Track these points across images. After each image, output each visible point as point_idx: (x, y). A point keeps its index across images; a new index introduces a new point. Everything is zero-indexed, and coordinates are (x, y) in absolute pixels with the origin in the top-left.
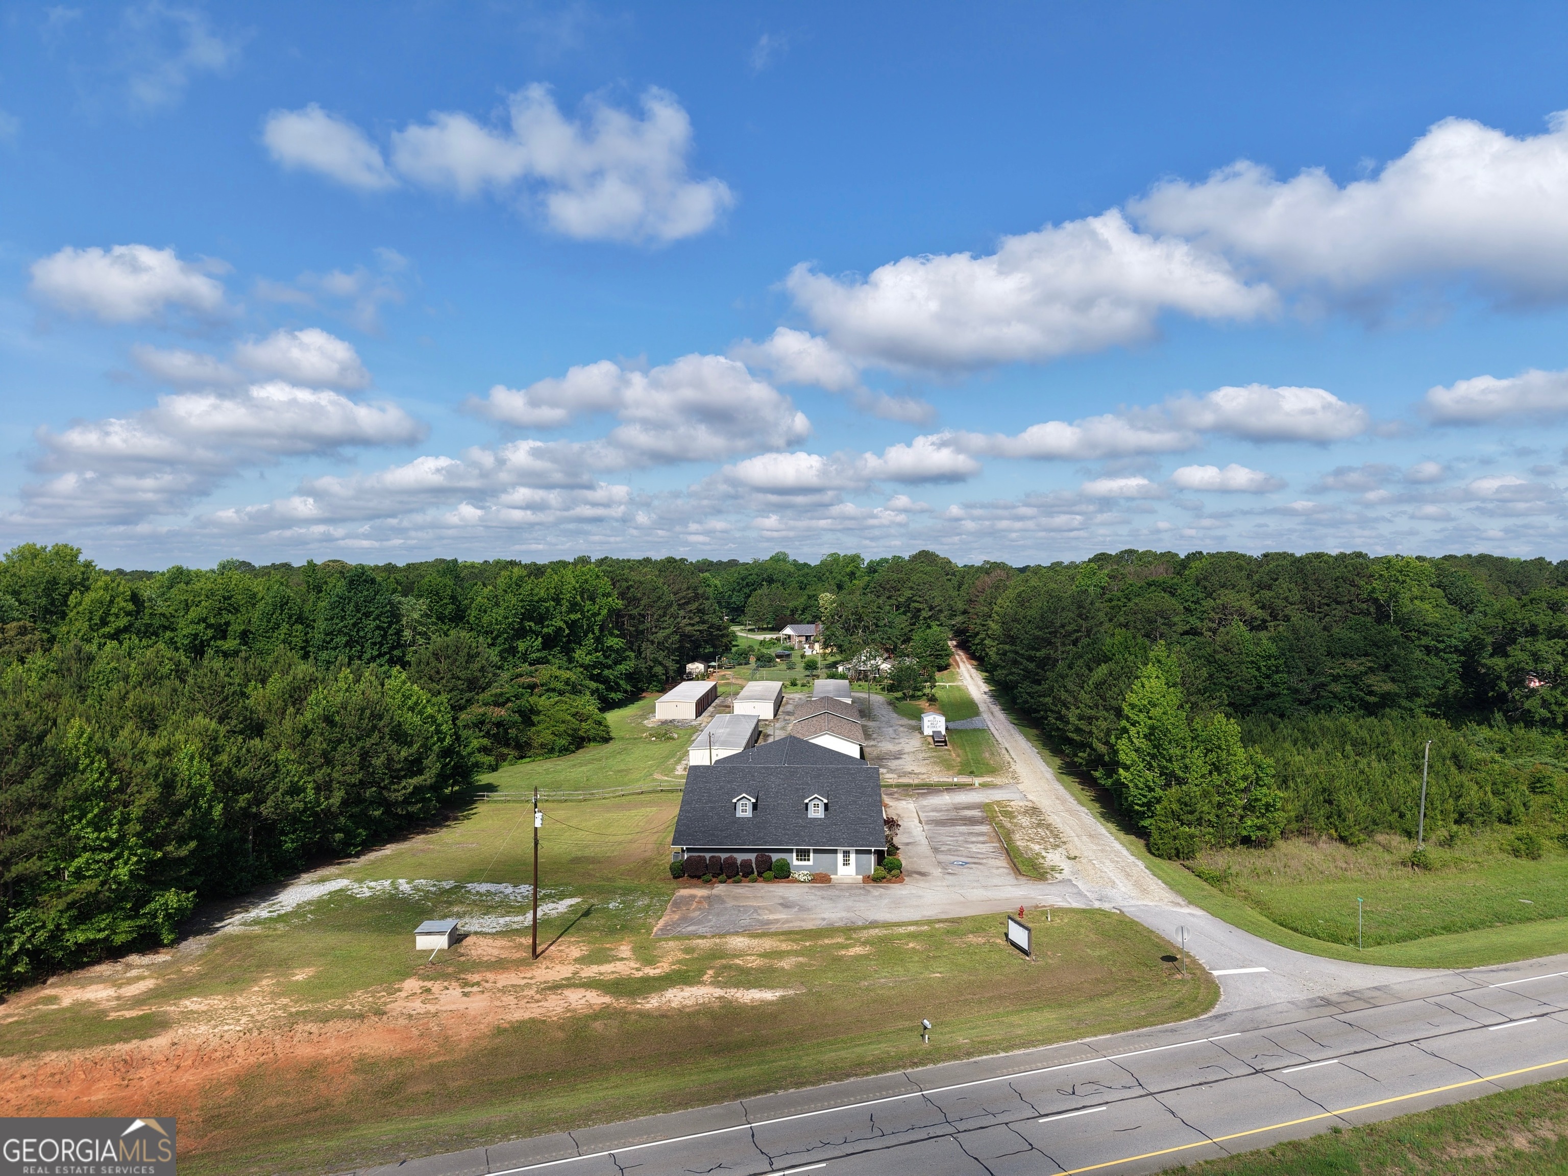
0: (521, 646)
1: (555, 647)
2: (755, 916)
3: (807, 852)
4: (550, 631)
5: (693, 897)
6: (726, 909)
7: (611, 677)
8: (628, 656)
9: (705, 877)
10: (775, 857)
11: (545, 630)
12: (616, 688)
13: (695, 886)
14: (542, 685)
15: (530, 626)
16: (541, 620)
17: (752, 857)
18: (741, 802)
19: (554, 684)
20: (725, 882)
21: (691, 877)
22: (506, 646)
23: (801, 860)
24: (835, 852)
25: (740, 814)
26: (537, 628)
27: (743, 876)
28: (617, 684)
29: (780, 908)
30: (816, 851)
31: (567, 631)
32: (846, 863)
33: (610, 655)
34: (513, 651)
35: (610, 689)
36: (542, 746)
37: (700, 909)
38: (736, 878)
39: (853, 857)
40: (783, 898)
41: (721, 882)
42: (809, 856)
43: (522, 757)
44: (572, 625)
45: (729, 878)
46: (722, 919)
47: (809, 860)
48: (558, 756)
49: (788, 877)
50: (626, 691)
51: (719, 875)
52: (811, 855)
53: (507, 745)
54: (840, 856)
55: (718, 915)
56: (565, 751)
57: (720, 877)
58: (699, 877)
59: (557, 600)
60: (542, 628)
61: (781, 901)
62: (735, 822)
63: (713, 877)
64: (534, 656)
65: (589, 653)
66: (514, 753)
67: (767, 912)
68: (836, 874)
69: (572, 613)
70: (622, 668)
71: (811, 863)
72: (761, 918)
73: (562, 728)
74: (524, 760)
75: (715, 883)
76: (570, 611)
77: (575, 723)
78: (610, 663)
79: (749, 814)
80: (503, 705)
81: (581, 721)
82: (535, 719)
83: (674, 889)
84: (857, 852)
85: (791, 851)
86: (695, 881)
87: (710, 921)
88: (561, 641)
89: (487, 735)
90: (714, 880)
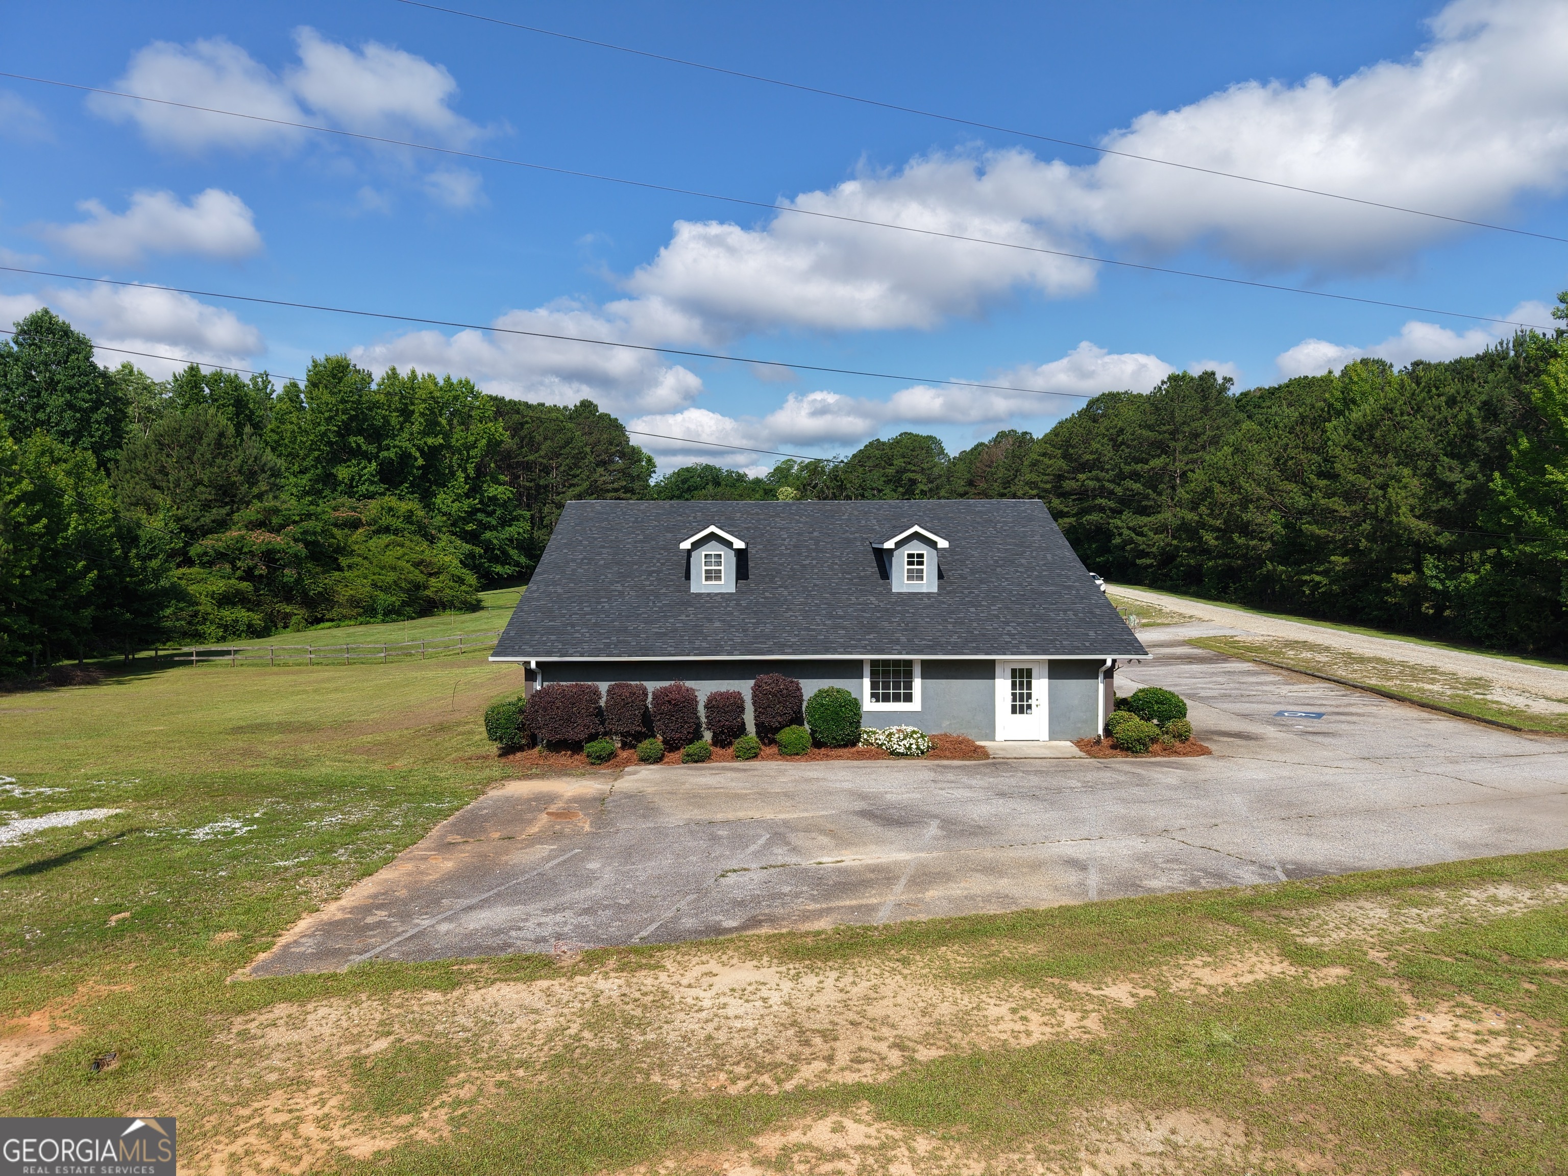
0: (343, 473)
1: (402, 483)
2: (780, 855)
3: (902, 671)
4: (392, 455)
5: (543, 801)
6: (660, 832)
7: (495, 541)
8: (521, 515)
9: (594, 747)
10: (810, 688)
11: (385, 454)
12: (505, 559)
13: (562, 772)
14: (369, 524)
15: (359, 446)
16: (377, 435)
17: (745, 688)
18: (703, 552)
19: (386, 520)
20: (658, 760)
21: (556, 746)
22: (319, 471)
23: (886, 698)
24: (986, 670)
25: (699, 584)
26: (372, 449)
27: (716, 742)
28: (504, 552)
29: (869, 826)
30: (932, 670)
31: (420, 462)
32: (1021, 706)
33: (494, 511)
34: (329, 480)
35: (496, 560)
36: (354, 602)
37: (557, 836)
38: (692, 748)
39: (1040, 687)
40: (863, 797)
41: (646, 760)
42: (909, 686)
43: (318, 621)
44: (432, 454)
45: (671, 746)
46: (645, 870)
47: (908, 698)
48: (383, 621)
49: (854, 744)
50: (518, 564)
51: (639, 737)
52: (917, 683)
53: (289, 600)
54: (1003, 687)
55: (628, 854)
56: (392, 614)
57: (645, 745)
58: (576, 747)
59: (406, 414)
60: (380, 449)
61: (860, 805)
62: (688, 604)
63: (625, 746)
64: (363, 489)
65: (458, 498)
66: (299, 613)
67: (824, 840)
68: (991, 737)
69: (428, 435)
70: (512, 531)
71: (915, 705)
72: (808, 863)
73: (391, 577)
74: (322, 625)
75: (628, 762)
76: (425, 433)
77: (417, 576)
78: (494, 523)
79: (727, 584)
80: (278, 530)
81: (431, 575)
82: (344, 561)
83: (490, 781)
84: (1057, 670)
85: (852, 669)
86: (563, 759)
87: (589, 880)
88: (410, 473)
89: (248, 575)
90: (625, 754)
